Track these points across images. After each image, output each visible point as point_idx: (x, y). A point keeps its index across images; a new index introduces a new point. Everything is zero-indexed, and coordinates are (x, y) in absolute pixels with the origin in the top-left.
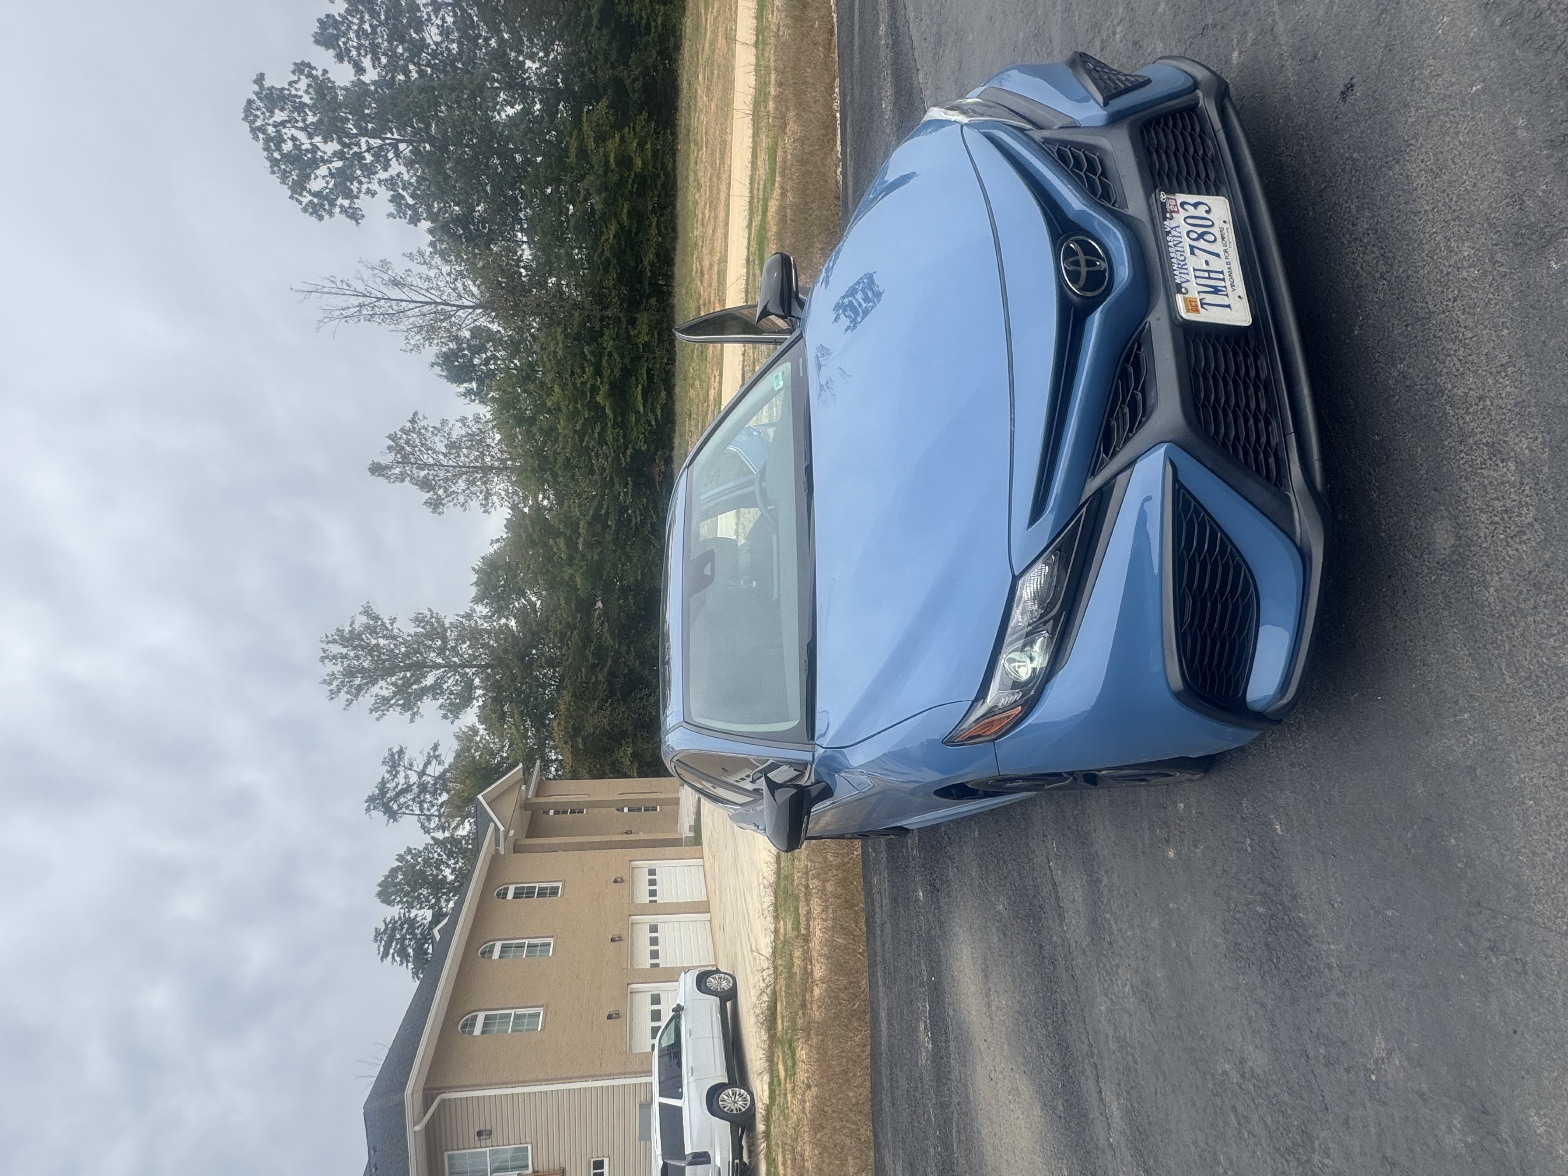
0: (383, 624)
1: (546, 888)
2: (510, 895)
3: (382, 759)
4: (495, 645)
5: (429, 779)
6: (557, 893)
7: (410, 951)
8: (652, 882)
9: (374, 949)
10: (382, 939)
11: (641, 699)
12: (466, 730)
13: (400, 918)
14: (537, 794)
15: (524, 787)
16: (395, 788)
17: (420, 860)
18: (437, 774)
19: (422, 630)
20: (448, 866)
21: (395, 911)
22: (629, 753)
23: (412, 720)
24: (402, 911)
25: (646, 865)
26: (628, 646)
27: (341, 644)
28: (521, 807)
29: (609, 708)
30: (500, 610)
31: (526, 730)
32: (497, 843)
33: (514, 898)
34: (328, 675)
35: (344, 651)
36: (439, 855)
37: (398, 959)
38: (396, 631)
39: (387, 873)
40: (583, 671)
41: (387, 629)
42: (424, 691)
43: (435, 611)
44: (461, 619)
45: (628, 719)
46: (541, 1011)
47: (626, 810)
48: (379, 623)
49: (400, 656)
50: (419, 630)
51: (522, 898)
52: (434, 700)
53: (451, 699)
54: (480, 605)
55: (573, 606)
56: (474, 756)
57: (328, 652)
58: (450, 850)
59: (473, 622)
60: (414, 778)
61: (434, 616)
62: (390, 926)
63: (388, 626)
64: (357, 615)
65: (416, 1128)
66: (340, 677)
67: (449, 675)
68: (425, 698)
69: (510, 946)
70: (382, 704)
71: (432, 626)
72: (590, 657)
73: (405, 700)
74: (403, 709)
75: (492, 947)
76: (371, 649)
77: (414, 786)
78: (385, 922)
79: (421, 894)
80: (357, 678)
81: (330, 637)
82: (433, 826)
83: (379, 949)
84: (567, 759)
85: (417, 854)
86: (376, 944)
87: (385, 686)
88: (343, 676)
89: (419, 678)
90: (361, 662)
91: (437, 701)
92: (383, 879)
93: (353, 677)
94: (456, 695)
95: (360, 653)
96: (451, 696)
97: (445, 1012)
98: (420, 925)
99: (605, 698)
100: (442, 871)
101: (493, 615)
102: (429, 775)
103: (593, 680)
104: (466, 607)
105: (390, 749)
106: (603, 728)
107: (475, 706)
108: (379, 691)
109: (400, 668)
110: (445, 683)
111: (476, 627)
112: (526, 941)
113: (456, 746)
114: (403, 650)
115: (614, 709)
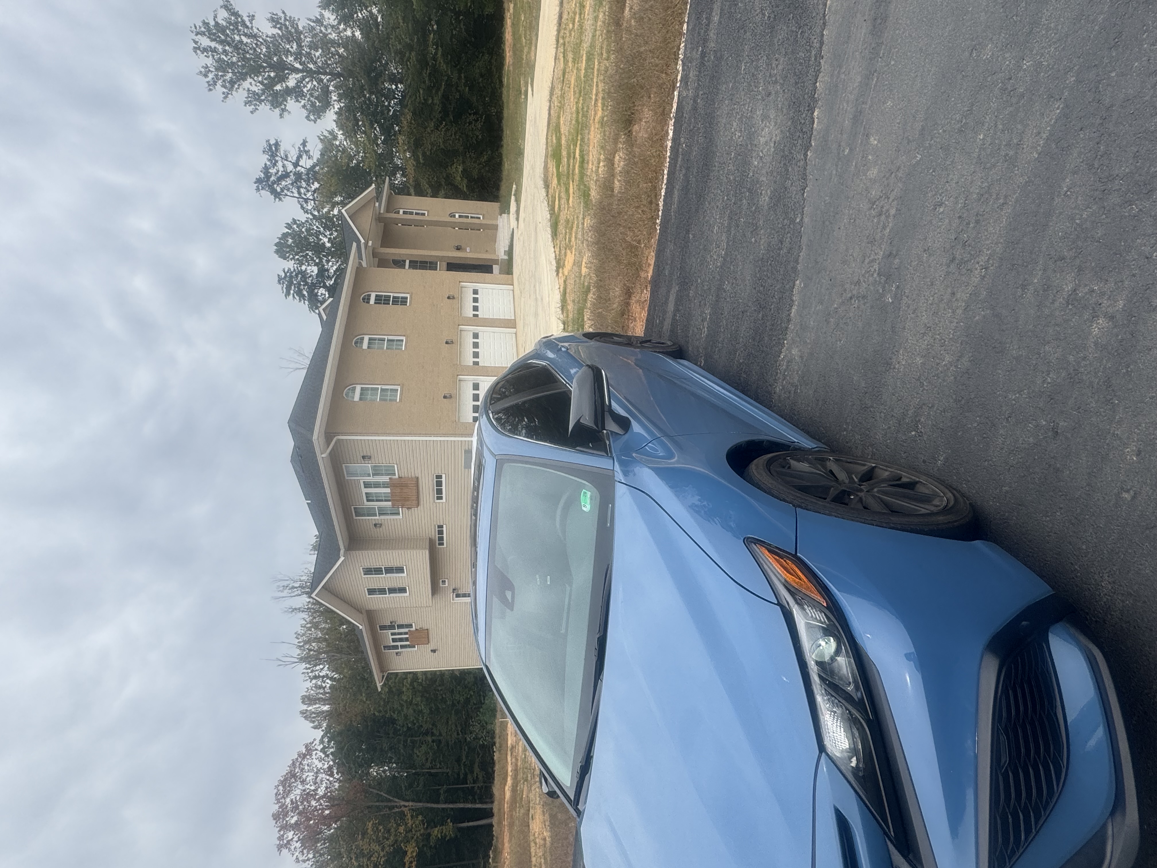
0: (243, 22)
1: (398, 298)
2: (372, 301)
3: (262, 149)
4: (345, 54)
5: (303, 170)
6: (406, 302)
7: (305, 293)
8: (476, 300)
9: (279, 290)
10: (283, 283)
11: (470, 123)
12: (326, 134)
13: (294, 270)
14: (388, 210)
15: (377, 204)
16: (276, 174)
17: (303, 230)
18: (308, 167)
19: (280, 32)
20: (326, 236)
21: (290, 265)
22: (460, 170)
23: (281, 116)
24: (295, 266)
25: (470, 286)
26: (460, 72)
27: (209, 37)
28: (376, 219)
29: (443, 130)
30: (346, 19)
31: (376, 138)
32: (360, 257)
33: (375, 303)
34: (203, 67)
35: (213, 44)
36: (317, 227)
37: (298, 298)
38: (255, 30)
39: (280, 236)
40: (421, 91)
41: (247, 27)
42: (288, 92)
43: (288, 14)
44: (312, 24)
45: (459, 140)
46: (398, 387)
47: (457, 229)
48: (239, 20)
49: (262, 56)
50: (276, 31)
51: (381, 303)
52: (297, 101)
53: (311, 102)
54: (327, 11)
55: (410, 25)
56: (336, 156)
57: (199, 44)
58: (326, 224)
59: (323, 29)
60: (290, 167)
61: (288, 18)
62: (288, 274)
63: (248, 24)
64: (219, 8)
65: (323, 456)
66: (213, 70)
67: (307, 80)
68: (289, 98)
69: (375, 339)
70: (254, 99)
71: (287, 28)
72: (427, 79)
73: (273, 97)
74: (272, 105)
75: (362, 339)
76: (236, 45)
77: (291, 174)
78: (284, 271)
79: (307, 254)
80: (228, 72)
81: (198, 27)
82: (310, 207)
83: (282, 289)
84: (411, 170)
85: (301, 225)
86: (280, 286)
87: (253, 82)
88: (216, 69)
89: (283, 79)
90: (229, 57)
91: (300, 102)
92: (278, 240)
93: (225, 71)
94: (316, 98)
95: (227, 48)
96: (312, 99)
97: (333, 385)
98: (310, 277)
99: (440, 119)
100: (321, 239)
101: (339, 23)
102: (302, 167)
103: (430, 102)
104: (316, 12)
105: (268, 141)
106: (439, 146)
107: (332, 110)
108: (250, 86)
109: (265, 68)
110: (305, 86)
111: (325, 35)
112: (386, 337)
113: (320, 146)
114: (264, 50)
115: (447, 130)
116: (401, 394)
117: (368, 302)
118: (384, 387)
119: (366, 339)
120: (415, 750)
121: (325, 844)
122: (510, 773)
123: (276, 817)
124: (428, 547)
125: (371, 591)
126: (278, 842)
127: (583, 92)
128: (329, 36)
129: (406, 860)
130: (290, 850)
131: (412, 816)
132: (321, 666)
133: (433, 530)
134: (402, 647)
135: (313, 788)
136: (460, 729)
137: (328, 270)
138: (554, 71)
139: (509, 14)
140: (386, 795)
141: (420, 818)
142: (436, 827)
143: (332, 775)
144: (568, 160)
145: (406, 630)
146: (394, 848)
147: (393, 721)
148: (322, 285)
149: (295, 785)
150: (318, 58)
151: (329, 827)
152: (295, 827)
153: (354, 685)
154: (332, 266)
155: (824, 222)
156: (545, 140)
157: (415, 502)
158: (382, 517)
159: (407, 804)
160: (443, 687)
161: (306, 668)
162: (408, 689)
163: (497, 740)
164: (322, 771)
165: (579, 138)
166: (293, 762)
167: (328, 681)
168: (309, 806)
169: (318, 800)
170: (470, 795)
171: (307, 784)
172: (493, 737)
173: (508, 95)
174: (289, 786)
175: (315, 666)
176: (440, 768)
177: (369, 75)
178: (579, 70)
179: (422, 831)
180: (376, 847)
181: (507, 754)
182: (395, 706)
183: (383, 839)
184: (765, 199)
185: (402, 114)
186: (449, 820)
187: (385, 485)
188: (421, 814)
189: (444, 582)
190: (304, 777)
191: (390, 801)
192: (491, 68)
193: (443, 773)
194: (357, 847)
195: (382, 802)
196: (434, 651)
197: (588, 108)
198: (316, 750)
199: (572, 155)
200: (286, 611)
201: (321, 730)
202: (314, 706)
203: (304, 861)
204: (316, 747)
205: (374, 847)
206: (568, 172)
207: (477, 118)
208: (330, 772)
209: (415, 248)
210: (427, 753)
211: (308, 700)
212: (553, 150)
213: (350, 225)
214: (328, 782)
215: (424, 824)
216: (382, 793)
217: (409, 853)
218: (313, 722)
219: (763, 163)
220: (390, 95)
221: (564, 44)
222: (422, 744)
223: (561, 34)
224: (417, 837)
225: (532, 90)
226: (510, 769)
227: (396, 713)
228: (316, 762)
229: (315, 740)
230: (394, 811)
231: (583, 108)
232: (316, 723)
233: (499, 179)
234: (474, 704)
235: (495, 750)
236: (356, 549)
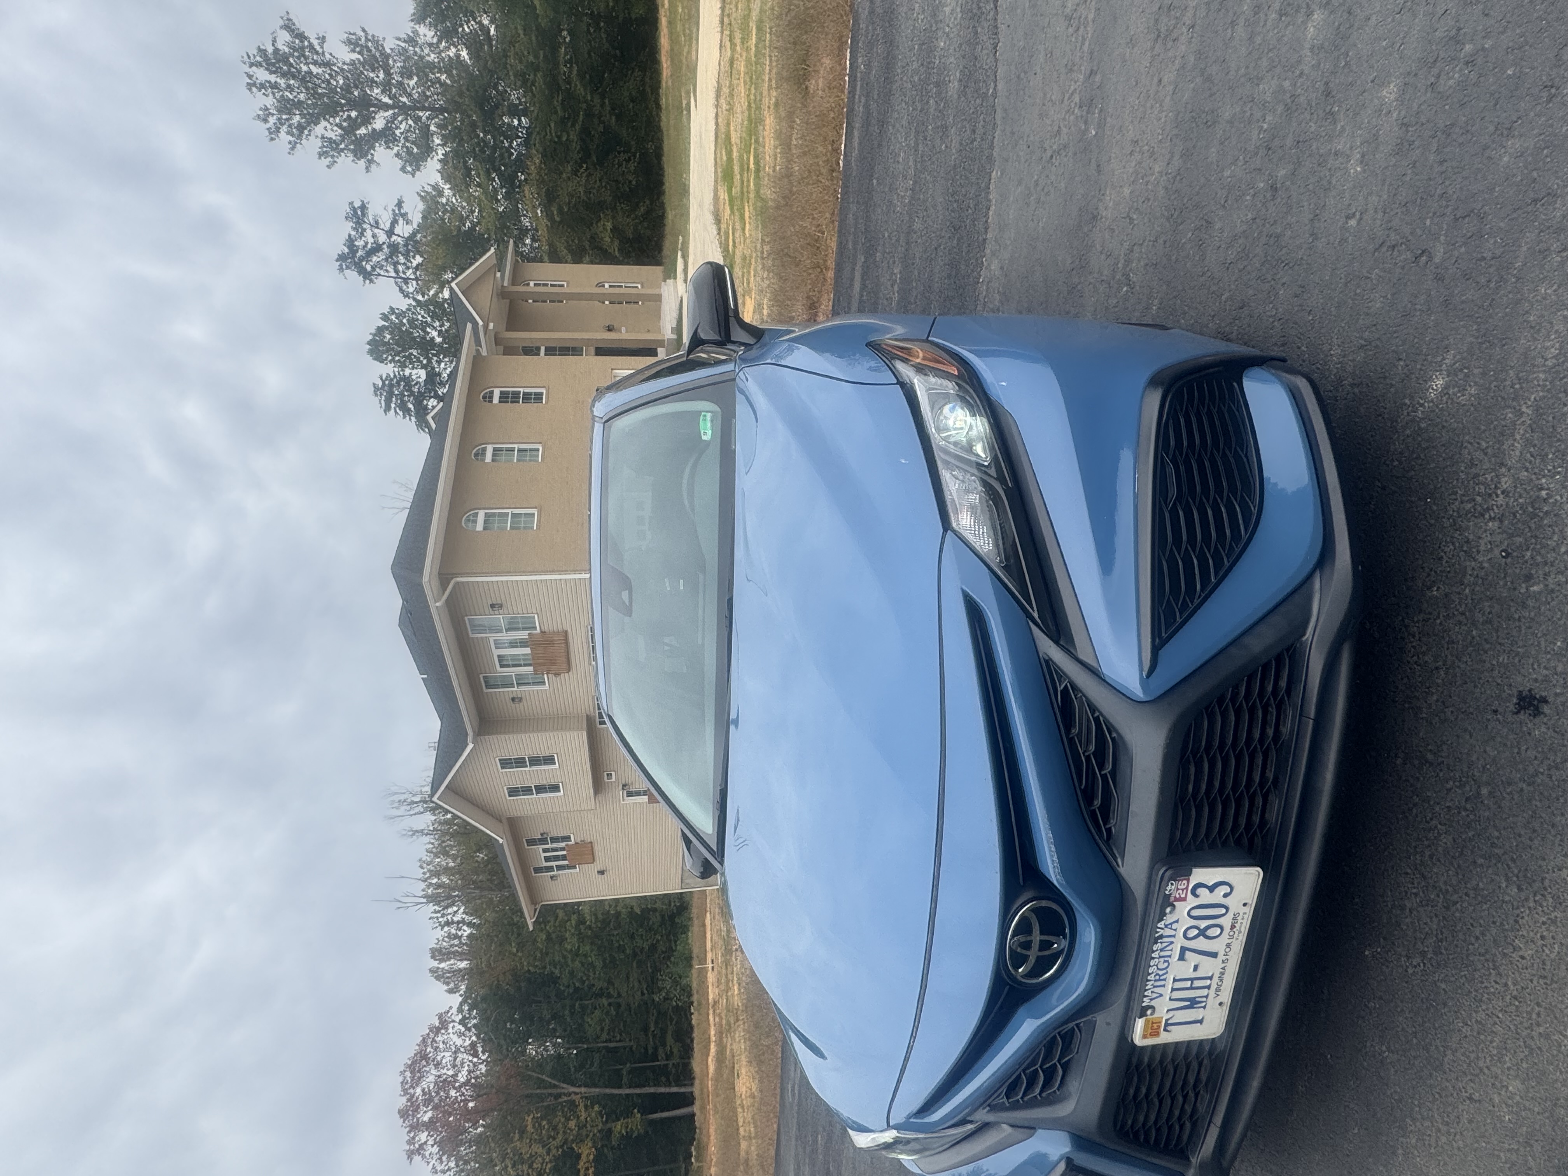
0: (311, 46)
1: (530, 394)
2: (496, 399)
3: (344, 214)
4: (448, 82)
5: (399, 240)
6: (542, 399)
7: (410, 406)
9: (375, 403)
10: (381, 395)
11: (620, 165)
12: (429, 189)
13: (395, 376)
14: (514, 282)
15: (498, 274)
16: (364, 247)
17: (405, 321)
18: (406, 235)
19: (360, 57)
20: (435, 328)
21: (389, 369)
22: (608, 228)
23: (368, 169)
24: (396, 370)
26: (603, 97)
27: (267, 69)
28: (498, 295)
29: (585, 175)
30: (448, 35)
31: (495, 190)
32: (478, 342)
33: (500, 402)
34: (261, 109)
35: (273, 78)
36: (423, 317)
37: (401, 413)
38: (328, 56)
39: (374, 331)
40: (552, 125)
41: (317, 53)
42: (376, 136)
43: (370, 33)
44: (403, 45)
45: (606, 188)
46: (535, 511)
47: (607, 303)
48: (306, 43)
49: (339, 90)
50: (355, 56)
51: (507, 402)
52: (389, 147)
53: (407, 148)
54: (422, 25)
55: (534, 38)
56: (443, 219)
57: (254, 78)
58: (434, 312)
59: (417, 49)
60: (382, 238)
61: (370, 37)
62: (387, 382)
63: (318, 48)
64: (278, 30)
65: (437, 604)
66: (275, 112)
67: (400, 119)
68: (377, 145)
69: (501, 450)
70: (330, 148)
71: (370, 51)
72: (559, 108)
73: (355, 145)
74: (355, 156)
75: (484, 450)
76: (304, 77)
77: (385, 246)
78: (381, 379)
79: (411, 354)
80: (295, 114)
81: (252, 57)
82: (411, 290)
83: (380, 403)
84: (542, 232)
85: (401, 315)
86: (377, 399)
87: (329, 126)
88: (280, 111)
89: (367, 120)
90: (295, 94)
91: (392, 149)
92: (371, 337)
93: (290, 113)
94: (413, 143)
95: (292, 82)
96: (407, 144)
97: (448, 509)
98: (416, 384)
99: (579, 161)
100: (428, 333)
101: (440, 41)
102: (398, 236)
103: (564, 139)
104: (407, 28)
105: (351, 203)
106: (579, 197)
107: (435, 158)
108: (325, 132)
109: (342, 106)
110: (397, 128)
111: (422, 58)
112: (516, 446)
113: (421, 206)
114: (341, 82)
115: (590, 175)
116: (539, 521)
117: (491, 402)
118: (516, 511)
119: (490, 449)
120: (585, 1017)
121: (470, 1147)
122: (713, 1038)
123: (403, 1114)
124: (585, 726)
125: (513, 792)
126: (407, 1147)
127: (754, 79)
128: (427, 58)
129: (580, 1167)
130: (424, 1157)
131: (586, 1107)
132: (455, 909)
133: (591, 704)
134: (559, 868)
135: (451, 1073)
136: (645, 986)
137: (439, 374)
138: (720, 64)
139: (663, 10)
140: (550, 1080)
141: (596, 1108)
142: (619, 1120)
143: (475, 1055)
144: (742, 176)
145: (562, 845)
146: (563, 1150)
147: (554, 980)
148: (432, 394)
149: (427, 1069)
150: (413, 89)
151: (475, 1125)
152: (429, 1126)
153: (500, 932)
154: (445, 369)
155: (1018, 77)
156: (713, 161)
157: (565, 666)
158: (523, 688)
159: (577, 1090)
160: (620, 931)
161: (436, 912)
162: (573, 934)
163: (695, 998)
164: (462, 1050)
165: (753, 141)
166: (424, 1039)
167: (465, 928)
168: (446, 1098)
169: (458, 1089)
170: (662, 1075)
171: (443, 1068)
172: (690, 995)
173: (667, 121)
174: (419, 1071)
175: (446, 907)
176: (620, 1041)
177: (482, 108)
178: (748, 50)
179: (601, 1125)
180: (537, 1149)
181: (708, 1015)
182: (557, 958)
183: (548, 1139)
184: (954, 87)
185: (529, 156)
186: (636, 1111)
187: (523, 644)
188: (599, 1103)
189: (609, 775)
190: (439, 1058)
191: (555, 1086)
192: (644, 90)
193: (625, 1048)
194: (514, 1150)
195: (546, 1088)
196: (602, 872)
197: (761, 94)
198: (453, 1021)
199: (746, 166)
200: (404, 835)
201: (458, 994)
202: (448, 963)
203: (444, 1172)
204: (453, 1017)
205: (536, 1150)
206: (742, 193)
207: (629, 158)
208: (472, 1050)
209: (551, 330)
210: (601, 1021)
211: (438, 954)
212: (724, 171)
213: (463, 303)
214: (471, 1064)
215: (602, 1118)
216: (544, 1077)
217: (584, 1158)
218: (448, 984)
219: (950, 39)
220: (511, 133)
221: (730, 24)
222: (595, 1008)
223: (727, 12)
224: (594, 1135)
225: (696, 101)
226: (713, 1033)
227: (558, 967)
228: (455, 1038)
229: (451, 1008)
230: (560, 1100)
231: (755, 100)
232: (452, 985)
233: (661, 237)
234: (663, 952)
235: (692, 1011)
236: (489, 734)
